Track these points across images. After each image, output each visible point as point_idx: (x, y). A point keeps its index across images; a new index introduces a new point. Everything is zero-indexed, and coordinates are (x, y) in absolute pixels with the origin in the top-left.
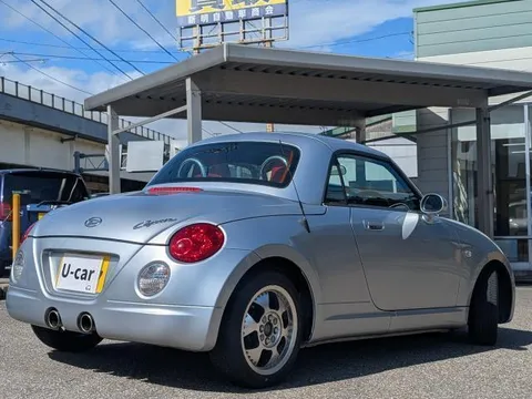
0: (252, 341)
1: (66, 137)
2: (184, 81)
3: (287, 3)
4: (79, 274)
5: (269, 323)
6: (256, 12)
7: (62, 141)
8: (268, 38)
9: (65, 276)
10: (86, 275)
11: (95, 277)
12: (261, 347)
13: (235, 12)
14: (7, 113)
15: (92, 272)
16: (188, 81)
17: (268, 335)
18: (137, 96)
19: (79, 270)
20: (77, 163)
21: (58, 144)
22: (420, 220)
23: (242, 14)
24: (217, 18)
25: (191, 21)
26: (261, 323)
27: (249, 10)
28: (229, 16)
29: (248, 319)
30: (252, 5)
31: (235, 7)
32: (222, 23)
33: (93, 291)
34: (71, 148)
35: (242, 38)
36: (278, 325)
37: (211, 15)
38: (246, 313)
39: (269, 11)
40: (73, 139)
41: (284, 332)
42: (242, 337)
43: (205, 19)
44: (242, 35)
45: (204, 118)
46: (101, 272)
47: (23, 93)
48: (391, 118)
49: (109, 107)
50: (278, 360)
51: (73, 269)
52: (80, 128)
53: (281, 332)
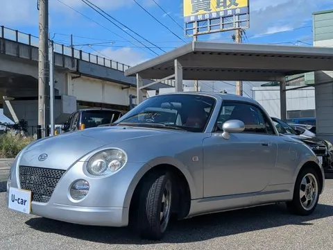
1: (125, 86)
2: (173, 61)
3: (248, 7)
6: (230, 13)
7: (123, 88)
8: (237, 27)
13: (218, 13)
14: (92, 74)
16: (176, 61)
18: (152, 68)
20: (131, 101)
21: (121, 90)
23: (222, 14)
24: (207, 17)
25: (192, 19)
27: (225, 11)
28: (214, 15)
30: (227, 8)
31: (218, 10)
32: (210, 20)
34: (128, 92)
35: (221, 28)
37: (204, 15)
39: (238, 11)
40: (129, 87)
43: (200, 18)
44: (221, 26)
45: (184, 79)
47: (101, 62)
48: (304, 76)
49: (137, 75)
52: (132, 81)
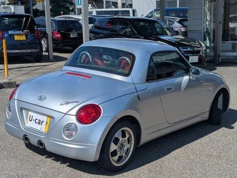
0: (114, 153)
4: (37, 121)
5: (122, 144)
9: (31, 121)
10: (40, 123)
11: (44, 124)
12: (118, 155)
15: (42, 122)
17: (121, 149)
19: (37, 119)
22: (190, 79)
26: (118, 145)
29: (113, 145)
33: (43, 130)
36: (126, 143)
38: (112, 142)
41: (128, 146)
42: (110, 152)
46: (47, 123)
50: (126, 158)
51: (34, 118)
53: (127, 146)
